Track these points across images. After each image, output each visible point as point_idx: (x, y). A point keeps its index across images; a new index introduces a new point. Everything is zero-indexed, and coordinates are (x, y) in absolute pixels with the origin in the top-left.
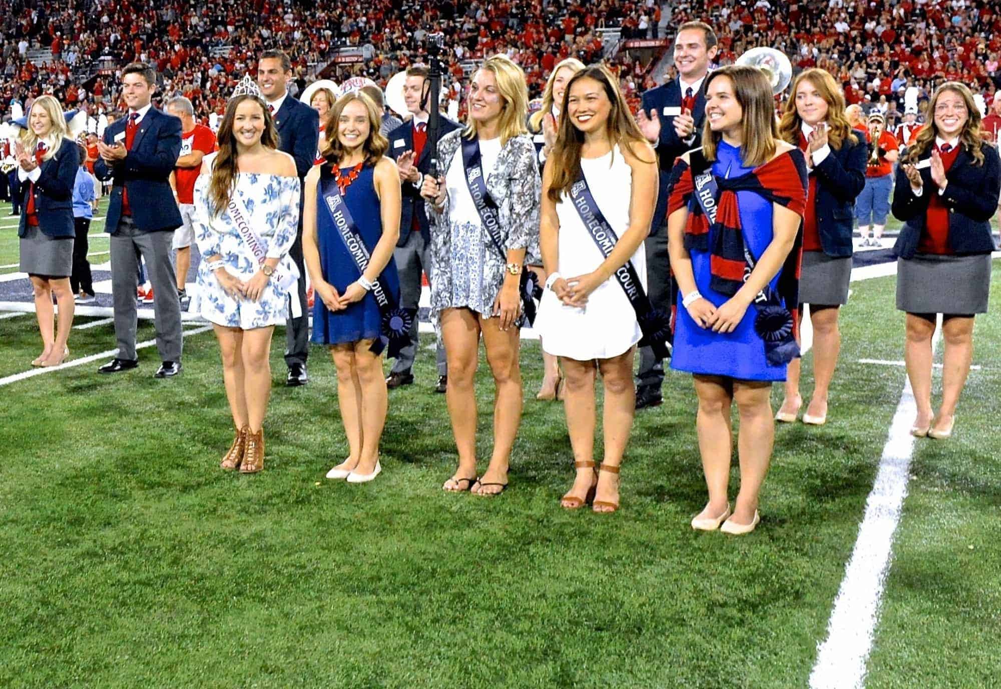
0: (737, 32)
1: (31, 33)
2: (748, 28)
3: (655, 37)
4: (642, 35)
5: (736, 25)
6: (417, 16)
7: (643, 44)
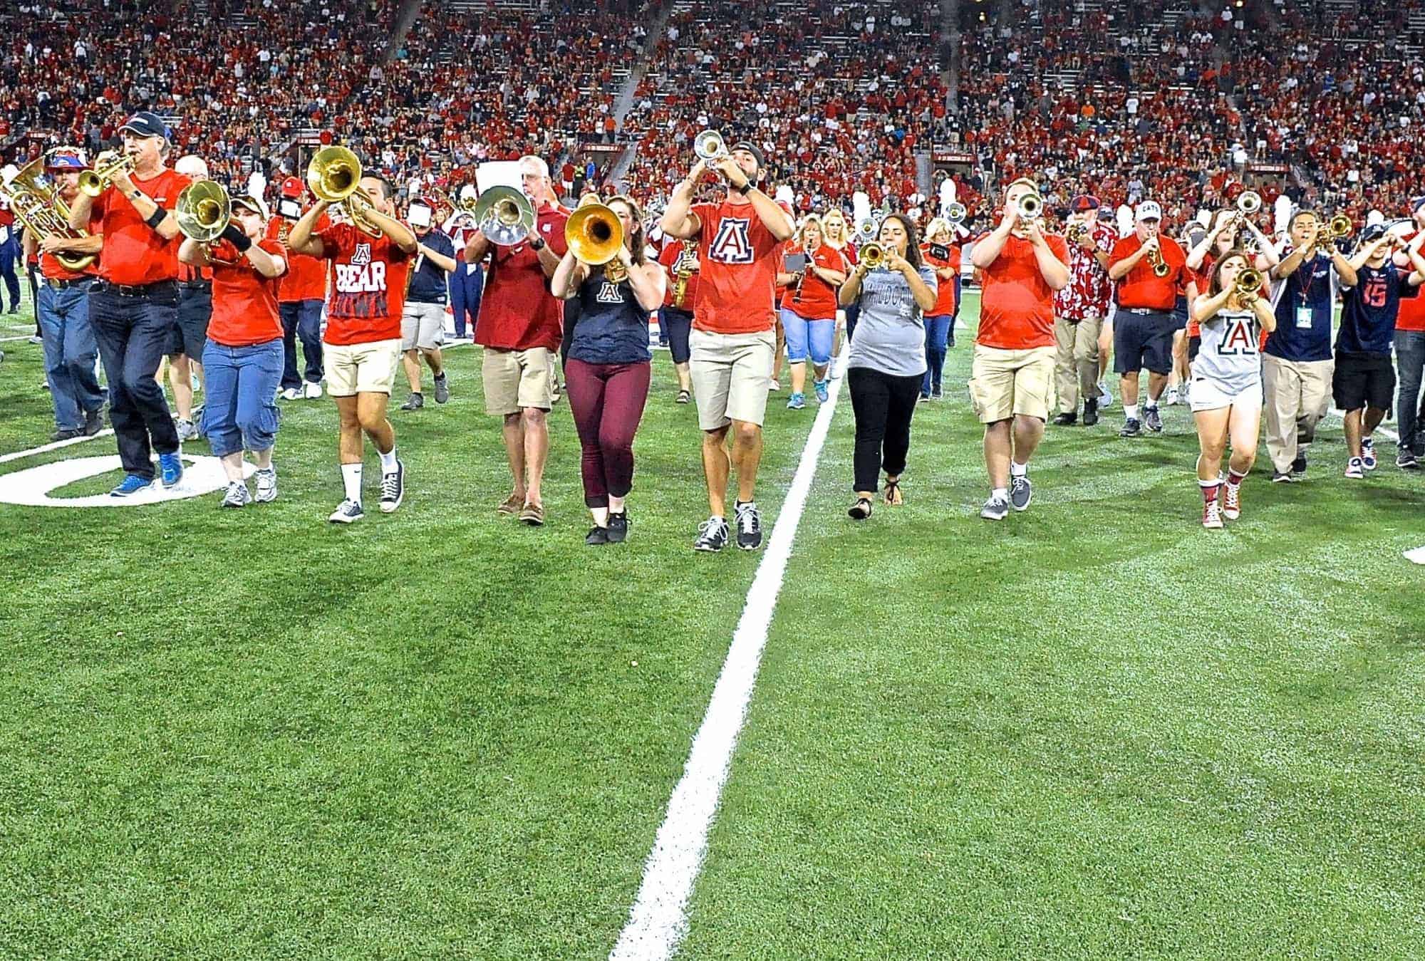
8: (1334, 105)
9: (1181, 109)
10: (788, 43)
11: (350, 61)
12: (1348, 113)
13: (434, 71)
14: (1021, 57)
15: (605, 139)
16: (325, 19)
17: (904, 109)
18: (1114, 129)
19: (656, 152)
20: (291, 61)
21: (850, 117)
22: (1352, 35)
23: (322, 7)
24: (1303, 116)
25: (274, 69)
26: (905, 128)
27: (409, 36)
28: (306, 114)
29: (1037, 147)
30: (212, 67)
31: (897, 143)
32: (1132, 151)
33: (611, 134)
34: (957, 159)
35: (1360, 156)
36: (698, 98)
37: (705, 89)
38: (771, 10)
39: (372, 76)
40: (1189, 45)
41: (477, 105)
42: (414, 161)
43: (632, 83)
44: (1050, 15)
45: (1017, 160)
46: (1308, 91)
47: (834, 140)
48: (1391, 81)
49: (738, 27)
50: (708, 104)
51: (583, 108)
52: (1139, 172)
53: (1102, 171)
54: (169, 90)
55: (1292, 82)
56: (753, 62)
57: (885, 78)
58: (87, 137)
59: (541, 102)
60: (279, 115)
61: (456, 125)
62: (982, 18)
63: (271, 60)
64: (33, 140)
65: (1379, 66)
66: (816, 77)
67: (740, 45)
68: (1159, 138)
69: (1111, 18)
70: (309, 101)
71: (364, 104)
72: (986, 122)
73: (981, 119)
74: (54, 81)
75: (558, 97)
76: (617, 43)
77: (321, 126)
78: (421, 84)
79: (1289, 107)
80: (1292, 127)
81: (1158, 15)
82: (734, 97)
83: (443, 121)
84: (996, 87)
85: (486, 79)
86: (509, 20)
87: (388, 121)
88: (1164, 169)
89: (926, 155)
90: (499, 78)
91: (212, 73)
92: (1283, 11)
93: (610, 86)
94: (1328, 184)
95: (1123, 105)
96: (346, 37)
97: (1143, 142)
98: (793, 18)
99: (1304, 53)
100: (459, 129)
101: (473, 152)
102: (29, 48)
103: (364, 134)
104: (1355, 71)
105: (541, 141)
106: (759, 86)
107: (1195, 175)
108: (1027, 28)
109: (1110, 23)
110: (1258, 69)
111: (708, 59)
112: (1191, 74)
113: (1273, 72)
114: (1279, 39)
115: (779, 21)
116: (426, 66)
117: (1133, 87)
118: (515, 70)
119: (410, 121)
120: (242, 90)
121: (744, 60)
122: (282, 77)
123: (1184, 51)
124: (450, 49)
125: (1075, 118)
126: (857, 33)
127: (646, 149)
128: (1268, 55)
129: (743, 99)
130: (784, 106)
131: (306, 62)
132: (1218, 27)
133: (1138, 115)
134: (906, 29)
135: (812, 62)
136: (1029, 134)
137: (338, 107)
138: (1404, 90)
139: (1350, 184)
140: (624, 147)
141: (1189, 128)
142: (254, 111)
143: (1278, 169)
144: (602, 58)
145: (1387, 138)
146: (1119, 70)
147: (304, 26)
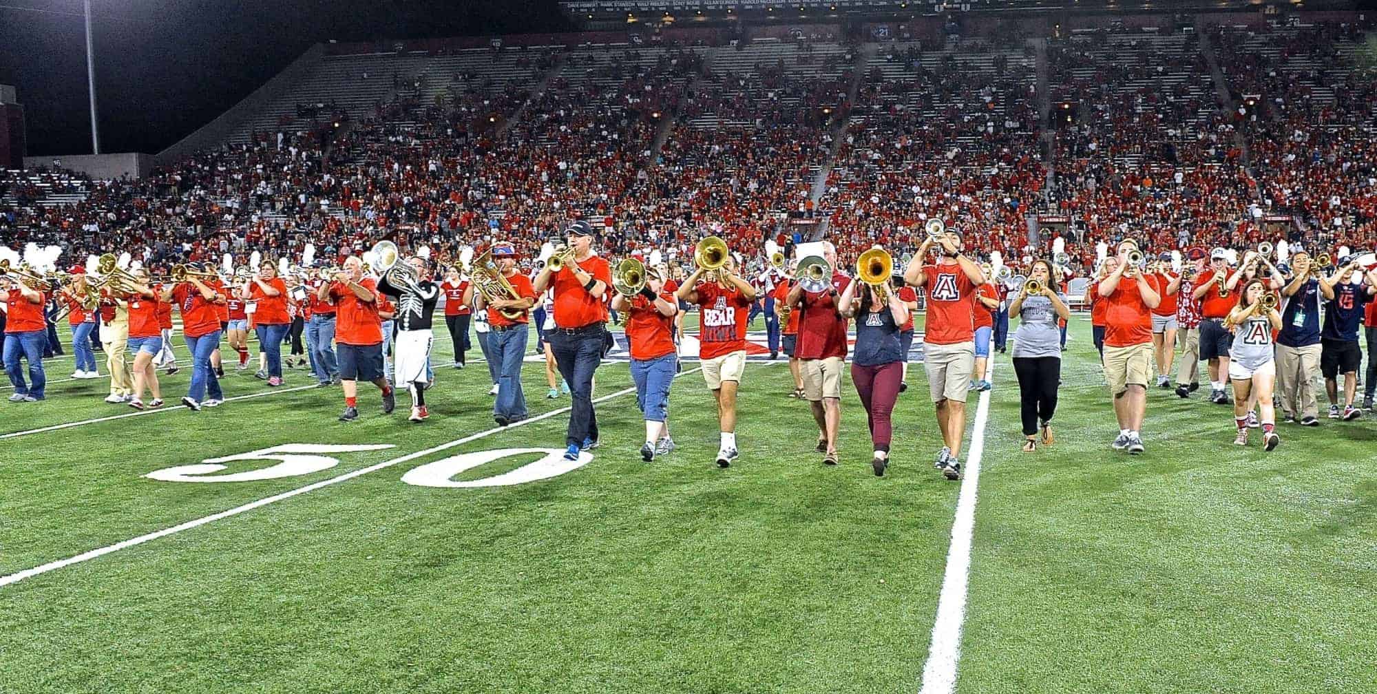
0: (861, 217)
1: (329, 192)
2: (867, 215)
3: (811, 217)
4: (801, 215)
5: (860, 212)
6: (646, 195)
7: (802, 222)
8: (1322, 173)
9: (1213, 178)
10: (932, 143)
11: (623, 167)
12: (1332, 177)
13: (683, 172)
14: (1098, 146)
15: (806, 215)
16: (604, 138)
17: (1017, 186)
18: (1167, 194)
19: (842, 223)
20: (581, 169)
21: (979, 193)
22: (1333, 122)
23: (602, 130)
24: (1301, 181)
25: (570, 175)
26: (1019, 200)
27: (665, 148)
28: (595, 206)
29: (1112, 210)
30: (526, 174)
31: (1013, 210)
32: (1180, 210)
33: (810, 211)
34: (1057, 220)
35: (1342, 207)
36: (871, 184)
37: (876, 178)
38: (920, 120)
39: (639, 176)
40: (1216, 133)
41: (714, 195)
42: (672, 234)
43: (823, 177)
44: (1117, 116)
45: (1099, 219)
46: (1303, 163)
47: (969, 210)
48: (1362, 153)
49: (896, 133)
50: (877, 189)
51: (790, 194)
52: (1186, 224)
53: (1159, 225)
54: (496, 192)
55: (1292, 157)
56: (909, 157)
57: (1002, 164)
58: (440, 227)
59: (759, 191)
60: (574, 207)
61: (700, 209)
62: (1069, 120)
63: (568, 168)
64: (401, 231)
65: (1353, 143)
66: (954, 166)
67: (898, 146)
68: (1199, 200)
69: (1161, 116)
70: (595, 197)
71: (635, 197)
72: (1075, 193)
73: (1072, 191)
74: (415, 189)
75: (772, 187)
76: (811, 147)
77: (604, 214)
78: (674, 181)
79: (1290, 175)
80: (1293, 189)
81: (1195, 113)
82: (896, 182)
83: (691, 207)
84: (1081, 169)
85: (720, 176)
86: (734, 133)
87: (652, 208)
88: (1203, 222)
89: (1034, 218)
90: (729, 175)
91: (526, 179)
92: (1283, 107)
93: (807, 178)
94: (1320, 228)
95: (1172, 177)
96: (620, 150)
97: (1188, 203)
98: (934, 125)
99: (1299, 136)
100: (703, 212)
101: (713, 228)
102: (396, 166)
103: (635, 218)
104: (1335, 147)
105: (761, 218)
106: (913, 174)
107: (1226, 225)
108: (1102, 126)
109: (1161, 120)
110: (1267, 149)
111: (876, 156)
112: (1221, 154)
113: (1278, 150)
114: (1280, 127)
115: (925, 128)
116: (677, 168)
117: (1179, 164)
118: (741, 169)
119: (668, 207)
120: (547, 190)
121: (902, 156)
122: (576, 180)
123: (1214, 137)
124: (694, 156)
125: (1138, 188)
126: (981, 134)
127: (836, 221)
128: (1274, 139)
129: (902, 184)
130: (932, 187)
131: (592, 169)
132: (1237, 120)
133: (1183, 185)
134: (1015, 130)
135: (950, 155)
136: (1107, 201)
137: (616, 200)
138: (1371, 160)
139: (1336, 228)
140: (820, 220)
141: (1220, 192)
142: (557, 205)
143: (1284, 219)
144: (802, 158)
145: (1361, 194)
146: (1167, 153)
147: (590, 143)
